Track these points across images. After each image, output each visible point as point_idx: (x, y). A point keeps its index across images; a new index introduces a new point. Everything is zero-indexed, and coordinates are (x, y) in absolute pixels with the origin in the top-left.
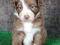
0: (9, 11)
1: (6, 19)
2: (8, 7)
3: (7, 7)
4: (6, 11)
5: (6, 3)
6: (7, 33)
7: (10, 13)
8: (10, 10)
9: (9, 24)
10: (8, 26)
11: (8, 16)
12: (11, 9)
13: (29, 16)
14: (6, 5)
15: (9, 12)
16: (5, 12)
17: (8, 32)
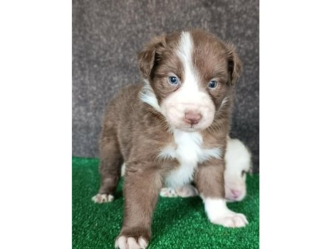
0: (91, 95)
1: (80, 120)
2: (88, 82)
3: (83, 84)
4: (81, 94)
5: (79, 72)
6: (87, 161)
7: (91, 102)
8: (92, 92)
9: (92, 134)
10: (88, 139)
11: (88, 110)
12: (94, 88)
13: (201, 116)
14: (79, 77)
15: (91, 99)
16: (79, 99)
17: (88, 159)
